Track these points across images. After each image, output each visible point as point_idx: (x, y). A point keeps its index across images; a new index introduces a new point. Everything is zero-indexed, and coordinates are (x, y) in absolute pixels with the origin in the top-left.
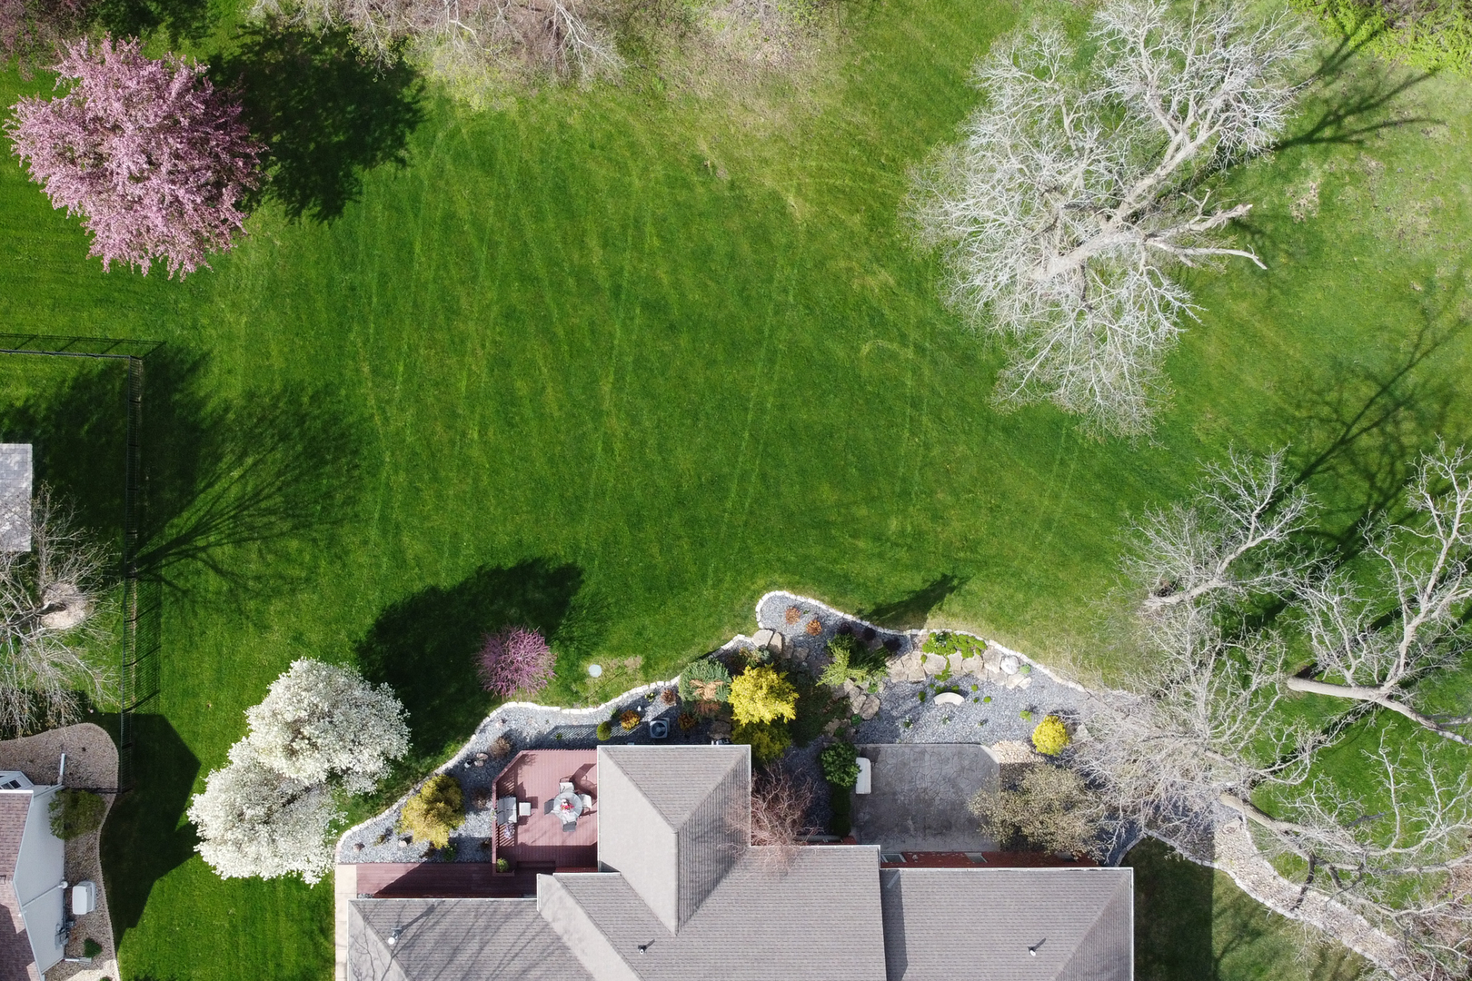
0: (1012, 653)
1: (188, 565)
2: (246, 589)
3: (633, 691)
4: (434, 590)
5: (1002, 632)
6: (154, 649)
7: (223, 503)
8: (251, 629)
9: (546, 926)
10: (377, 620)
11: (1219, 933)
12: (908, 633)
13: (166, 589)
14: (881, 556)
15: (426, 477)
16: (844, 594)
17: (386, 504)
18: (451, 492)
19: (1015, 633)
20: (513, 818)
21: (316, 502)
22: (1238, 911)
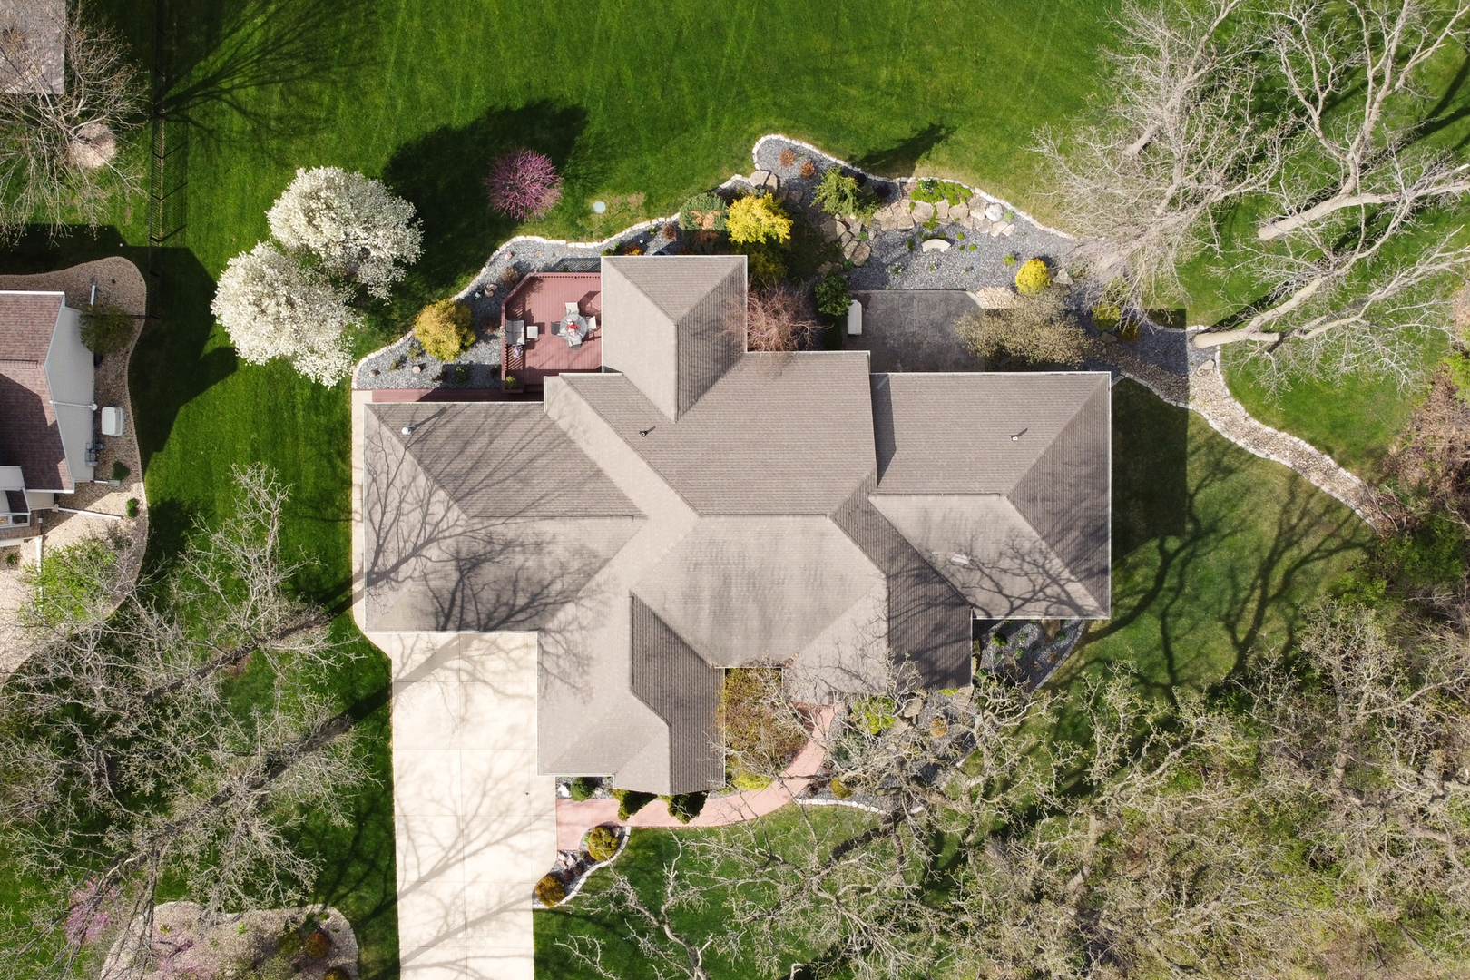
0: (996, 200)
1: (213, 106)
2: (268, 128)
3: (636, 227)
4: (445, 130)
5: (987, 181)
6: (182, 185)
7: (247, 47)
8: (273, 167)
9: (552, 425)
10: (393, 158)
11: (1193, 471)
12: (897, 181)
13: (193, 129)
14: (871, 104)
15: (439, 22)
16: (836, 140)
17: (402, 50)
18: (463, 37)
19: (1000, 182)
20: (521, 341)
21: (335, 46)
22: (1211, 448)
